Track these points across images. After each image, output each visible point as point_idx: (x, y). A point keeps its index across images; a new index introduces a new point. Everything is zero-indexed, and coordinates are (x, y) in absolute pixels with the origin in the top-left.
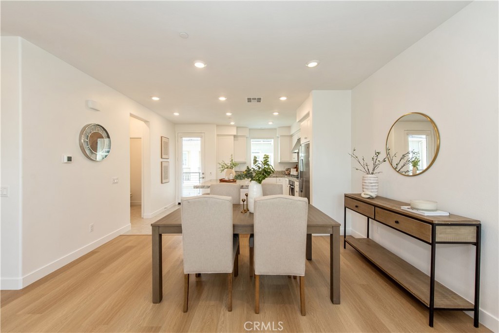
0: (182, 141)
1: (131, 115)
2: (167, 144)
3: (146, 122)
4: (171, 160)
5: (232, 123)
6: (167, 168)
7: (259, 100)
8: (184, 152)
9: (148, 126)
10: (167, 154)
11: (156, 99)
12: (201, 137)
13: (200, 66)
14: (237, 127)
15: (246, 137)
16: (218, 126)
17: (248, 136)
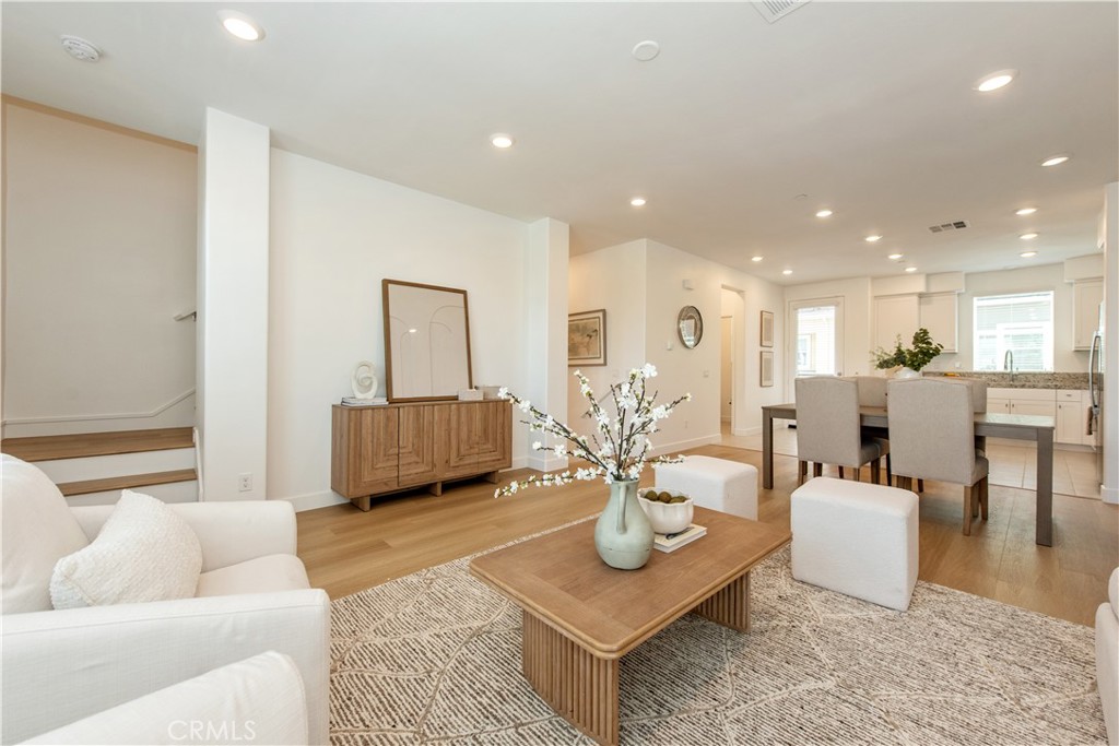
0: (796, 316)
1: (724, 287)
2: (770, 322)
3: (740, 292)
4: (777, 349)
5: (911, 270)
6: (769, 362)
7: (960, 225)
8: (800, 337)
9: (743, 297)
10: (769, 339)
11: (757, 259)
12: (837, 305)
13: (824, 214)
14: (928, 276)
15: (959, 294)
16: (875, 278)
17: (963, 291)
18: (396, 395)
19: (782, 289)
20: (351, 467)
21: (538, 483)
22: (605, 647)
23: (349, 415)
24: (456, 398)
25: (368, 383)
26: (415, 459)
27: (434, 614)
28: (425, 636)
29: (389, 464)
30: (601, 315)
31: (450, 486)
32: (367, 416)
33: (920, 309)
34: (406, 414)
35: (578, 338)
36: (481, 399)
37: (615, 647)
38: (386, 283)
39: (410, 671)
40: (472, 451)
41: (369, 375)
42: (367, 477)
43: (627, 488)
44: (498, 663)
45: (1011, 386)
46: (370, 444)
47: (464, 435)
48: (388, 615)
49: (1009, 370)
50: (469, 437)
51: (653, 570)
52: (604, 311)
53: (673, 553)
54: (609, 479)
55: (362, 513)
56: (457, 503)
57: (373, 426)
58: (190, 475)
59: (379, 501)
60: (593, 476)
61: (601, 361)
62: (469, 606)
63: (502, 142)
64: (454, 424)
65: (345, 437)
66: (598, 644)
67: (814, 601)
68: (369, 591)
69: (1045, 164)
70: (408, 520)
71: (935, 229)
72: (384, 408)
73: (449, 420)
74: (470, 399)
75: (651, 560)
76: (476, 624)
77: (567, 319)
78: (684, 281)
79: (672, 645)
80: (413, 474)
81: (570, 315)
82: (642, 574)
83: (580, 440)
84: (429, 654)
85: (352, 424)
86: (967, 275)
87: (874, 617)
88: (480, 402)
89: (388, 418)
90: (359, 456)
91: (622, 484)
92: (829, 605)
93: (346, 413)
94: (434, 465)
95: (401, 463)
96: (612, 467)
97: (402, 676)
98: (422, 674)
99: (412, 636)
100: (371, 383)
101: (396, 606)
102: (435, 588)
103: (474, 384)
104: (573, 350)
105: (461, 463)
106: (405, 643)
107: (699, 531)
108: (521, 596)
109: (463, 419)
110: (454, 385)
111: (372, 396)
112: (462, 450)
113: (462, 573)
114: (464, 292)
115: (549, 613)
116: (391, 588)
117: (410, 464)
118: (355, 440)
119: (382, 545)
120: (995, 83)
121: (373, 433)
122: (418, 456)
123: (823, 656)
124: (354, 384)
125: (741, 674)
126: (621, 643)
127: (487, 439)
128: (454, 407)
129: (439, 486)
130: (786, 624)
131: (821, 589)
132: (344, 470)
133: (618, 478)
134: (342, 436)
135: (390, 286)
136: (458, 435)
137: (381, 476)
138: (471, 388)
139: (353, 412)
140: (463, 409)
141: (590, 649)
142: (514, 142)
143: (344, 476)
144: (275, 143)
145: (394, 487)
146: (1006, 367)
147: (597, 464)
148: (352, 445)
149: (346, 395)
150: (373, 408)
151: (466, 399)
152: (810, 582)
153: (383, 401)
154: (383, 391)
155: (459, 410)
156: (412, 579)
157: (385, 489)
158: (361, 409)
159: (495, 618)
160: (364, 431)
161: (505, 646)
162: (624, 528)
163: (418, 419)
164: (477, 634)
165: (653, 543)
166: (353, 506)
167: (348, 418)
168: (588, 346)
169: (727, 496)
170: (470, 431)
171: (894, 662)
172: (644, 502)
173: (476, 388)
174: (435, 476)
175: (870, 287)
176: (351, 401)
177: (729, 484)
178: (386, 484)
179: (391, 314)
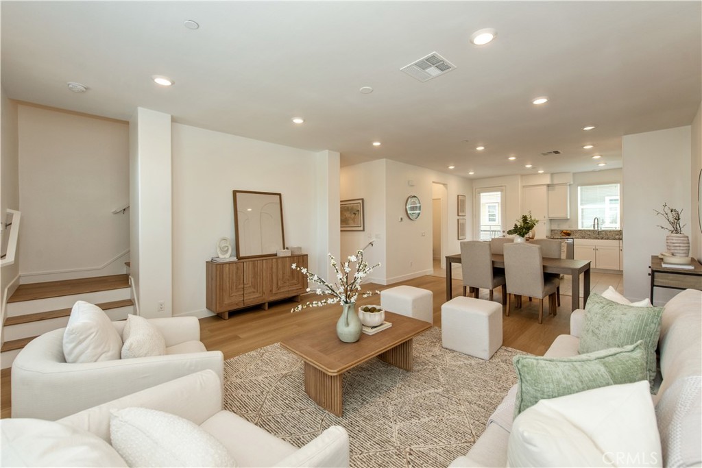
0: (479, 197)
1: (433, 182)
2: (463, 201)
3: (444, 185)
4: (468, 217)
5: (541, 172)
6: (463, 225)
7: (557, 152)
9: (447, 188)
10: (463, 211)
11: (451, 167)
12: (502, 191)
13: (480, 148)
14: (552, 174)
15: (570, 185)
16: (522, 175)
17: (572, 183)
18: (242, 254)
19: (471, 181)
20: (218, 296)
21: (311, 306)
22: (332, 371)
23: (216, 267)
24: (276, 255)
25: (226, 248)
26: (253, 290)
27: (264, 369)
28: (260, 378)
29: (239, 293)
30: (361, 201)
31: (273, 304)
32: (227, 268)
33: (548, 194)
34: (248, 266)
35: (347, 214)
36: (290, 255)
37: (336, 371)
38: (235, 192)
39: (253, 392)
40: (285, 284)
41: (226, 245)
42: (227, 301)
43: (349, 307)
44: (294, 387)
45: (596, 238)
46: (228, 283)
47: (280, 276)
48: (241, 370)
49: (596, 229)
50: (283, 277)
51: (362, 343)
52: (363, 200)
53: (373, 335)
54: (342, 303)
55: (224, 321)
56: (275, 314)
57: (229, 274)
58: (129, 303)
59: (233, 314)
60: (335, 302)
61: (361, 228)
62: (281, 365)
63: (298, 121)
64: (274, 270)
65: (214, 279)
66: (329, 370)
67: (448, 357)
68: (232, 359)
69: (585, 129)
70: (250, 324)
71: (544, 154)
72: (236, 263)
73: (272, 268)
74: (283, 255)
75: (361, 337)
76: (284, 372)
77: (339, 204)
78: (409, 182)
79: (375, 377)
80: (252, 298)
81: (341, 201)
82: (356, 344)
83: (329, 286)
84: (262, 385)
85: (218, 273)
86: (574, 174)
87: (473, 362)
88: (289, 257)
89: (237, 268)
90: (222, 289)
91: (347, 305)
92: (455, 359)
93: (214, 266)
94: (263, 293)
95: (245, 292)
96: (343, 298)
97: (249, 394)
98: (259, 393)
99: (254, 378)
100: (228, 249)
101: (245, 366)
102: (265, 357)
103: (286, 246)
104: (344, 221)
105: (279, 291)
106: (251, 381)
107: (388, 325)
108: (301, 354)
109: (280, 266)
110: (274, 248)
111: (228, 257)
112: (279, 284)
113: (279, 350)
114: (280, 195)
115: (312, 361)
116: (242, 357)
117: (250, 293)
118: (220, 282)
119: (236, 338)
120: (540, 101)
121: (229, 277)
122: (254, 288)
123: (442, 380)
124: (218, 250)
125: (403, 388)
126: (338, 369)
127: (293, 277)
128: (274, 260)
129: (267, 305)
130: (431, 367)
131: (452, 351)
132: (214, 297)
133: (346, 302)
134: (212, 279)
135: (237, 194)
136: (277, 276)
137: (234, 300)
138: (284, 249)
139: (218, 266)
140: (280, 261)
141: (326, 372)
142: (304, 121)
143: (214, 301)
144: (173, 120)
145: (241, 306)
146: (594, 227)
147: (337, 297)
148: (218, 284)
149: (214, 256)
150: (229, 263)
151: (281, 256)
152: (449, 348)
153: (235, 259)
154: (234, 253)
155: (277, 261)
156: (253, 353)
157: (236, 307)
158: (223, 264)
159: (293, 369)
160: (224, 276)
161: (298, 381)
162: (347, 324)
163: (254, 268)
164: (285, 376)
165: (362, 330)
166: (219, 317)
167: (215, 269)
168: (354, 219)
169: (414, 307)
170: (284, 274)
171: (472, 381)
172: (361, 312)
173: (287, 248)
174: (264, 299)
175: (520, 181)
176: (217, 259)
177: (415, 301)
178: (237, 304)
179: (238, 210)
